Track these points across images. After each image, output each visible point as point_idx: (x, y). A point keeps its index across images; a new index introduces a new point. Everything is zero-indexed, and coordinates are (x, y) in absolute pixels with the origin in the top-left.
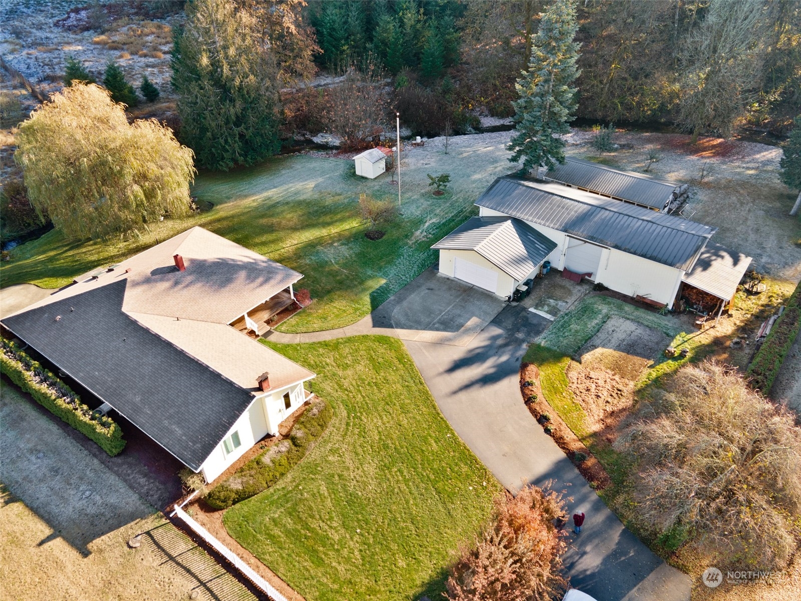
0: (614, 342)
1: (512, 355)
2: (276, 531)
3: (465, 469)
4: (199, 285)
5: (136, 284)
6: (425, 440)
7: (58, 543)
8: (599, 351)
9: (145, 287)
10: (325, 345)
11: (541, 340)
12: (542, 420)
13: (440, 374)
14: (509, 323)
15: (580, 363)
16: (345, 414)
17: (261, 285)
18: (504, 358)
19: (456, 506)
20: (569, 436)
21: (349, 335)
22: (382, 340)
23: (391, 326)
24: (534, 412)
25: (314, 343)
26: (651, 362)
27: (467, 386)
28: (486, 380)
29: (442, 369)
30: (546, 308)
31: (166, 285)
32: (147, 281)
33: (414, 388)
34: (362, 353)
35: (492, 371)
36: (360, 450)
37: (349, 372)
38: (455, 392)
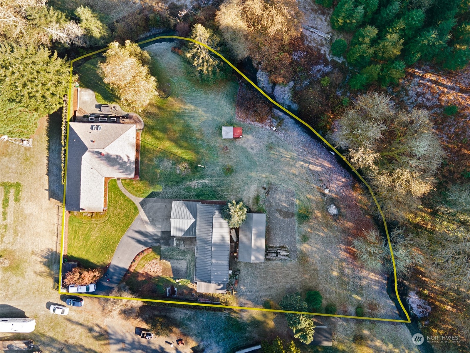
0: (175, 265)
1: (152, 243)
2: (74, 228)
3: (110, 252)
4: (105, 162)
5: (90, 151)
6: (112, 240)
7: (47, 192)
8: (169, 263)
9: (91, 153)
10: (124, 196)
11: (163, 248)
12: (134, 260)
13: (133, 230)
14: (164, 236)
15: (160, 260)
16: (107, 219)
17: (121, 172)
18: (150, 241)
19: (101, 255)
20: (133, 268)
21: (132, 199)
22: (136, 209)
23: (142, 207)
24: (136, 257)
25: (123, 194)
26: (172, 276)
27: (133, 238)
28: (139, 242)
29: (135, 229)
30: (178, 242)
31: (96, 156)
32: (93, 152)
33: (124, 228)
34: (128, 208)
35: (143, 241)
36: (100, 229)
37: (119, 210)
38: (130, 237)
